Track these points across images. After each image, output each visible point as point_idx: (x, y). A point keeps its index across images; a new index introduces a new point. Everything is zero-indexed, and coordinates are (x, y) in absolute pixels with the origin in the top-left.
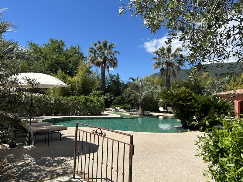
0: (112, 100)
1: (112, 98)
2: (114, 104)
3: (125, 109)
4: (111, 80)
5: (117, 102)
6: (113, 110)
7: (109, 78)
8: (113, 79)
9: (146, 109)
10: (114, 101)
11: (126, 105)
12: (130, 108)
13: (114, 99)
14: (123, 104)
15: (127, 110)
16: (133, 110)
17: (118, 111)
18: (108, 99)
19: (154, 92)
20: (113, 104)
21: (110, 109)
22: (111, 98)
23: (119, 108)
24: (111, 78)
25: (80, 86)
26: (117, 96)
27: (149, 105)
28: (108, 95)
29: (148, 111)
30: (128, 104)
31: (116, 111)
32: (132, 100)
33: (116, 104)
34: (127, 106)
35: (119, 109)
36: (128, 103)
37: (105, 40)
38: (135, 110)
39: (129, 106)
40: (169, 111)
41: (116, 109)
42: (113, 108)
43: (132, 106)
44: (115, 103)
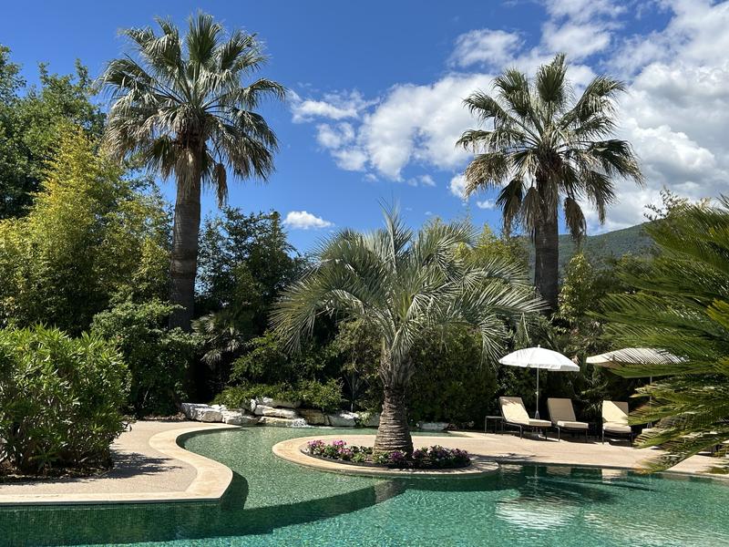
0: (229, 357)
1: (233, 345)
2: (239, 382)
3: (303, 409)
4: (239, 246)
5: (258, 369)
6: (229, 415)
7: (226, 236)
8: (250, 240)
9: (428, 410)
10: (240, 365)
11: (312, 384)
12: (332, 403)
13: (241, 351)
14: (294, 380)
15: (318, 417)
16: (350, 416)
17: (262, 424)
18: (208, 347)
19: (482, 308)
20: (233, 377)
21: (216, 408)
22: (222, 343)
23: (266, 407)
24: (233, 231)
25: (42, 271)
26: (261, 334)
27: (442, 388)
28: (211, 327)
29: (440, 421)
30: (324, 383)
31: (249, 424)
32: (344, 358)
33: (250, 378)
34: (317, 390)
35: (268, 410)
36: (322, 377)
37: (202, 19)
38: (365, 415)
39: (331, 391)
40: (561, 423)
41: (247, 412)
42: (231, 407)
43: (346, 391)
44: (247, 374)
